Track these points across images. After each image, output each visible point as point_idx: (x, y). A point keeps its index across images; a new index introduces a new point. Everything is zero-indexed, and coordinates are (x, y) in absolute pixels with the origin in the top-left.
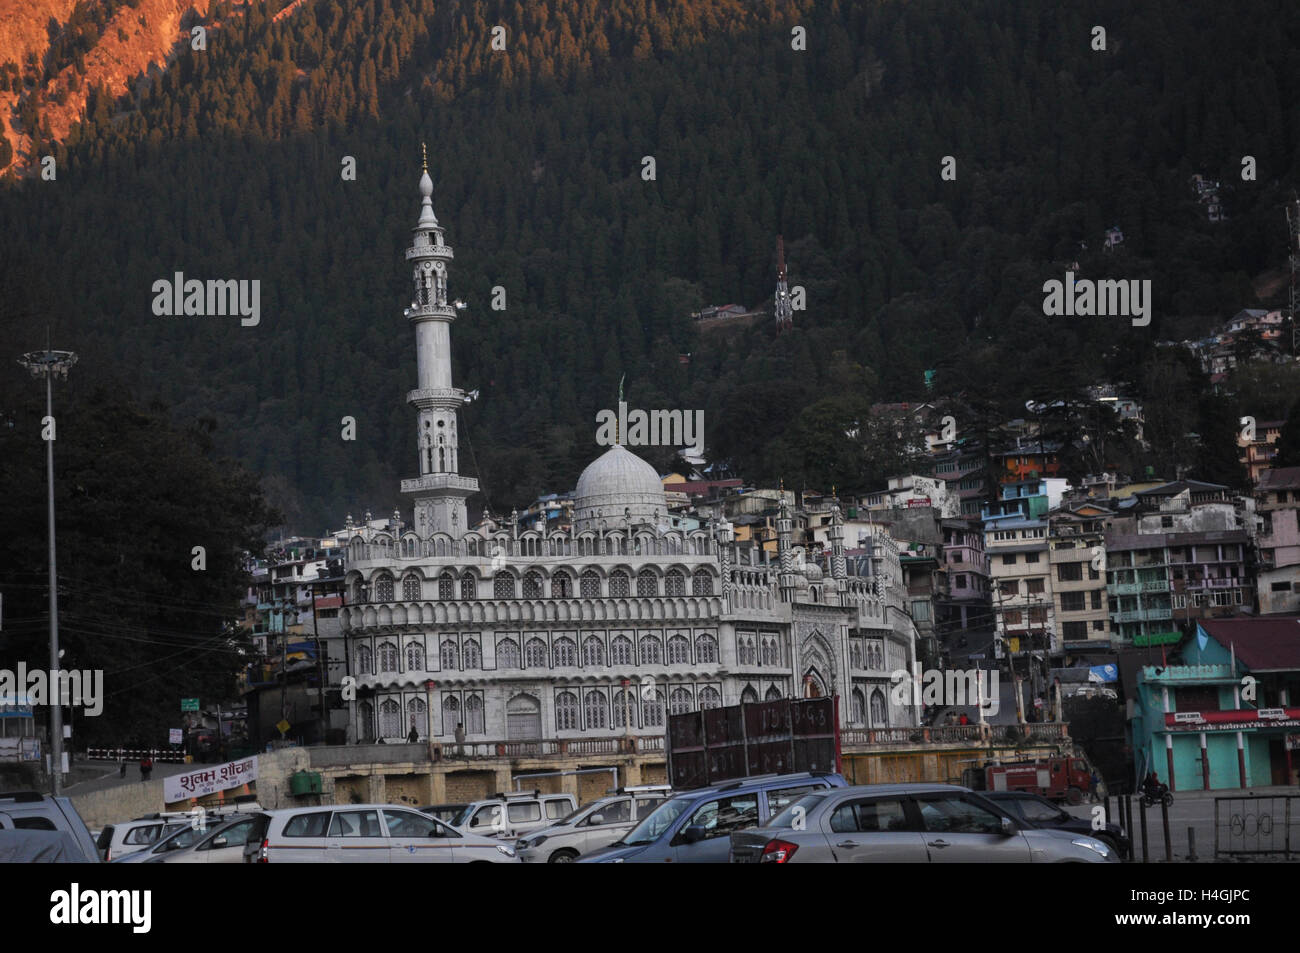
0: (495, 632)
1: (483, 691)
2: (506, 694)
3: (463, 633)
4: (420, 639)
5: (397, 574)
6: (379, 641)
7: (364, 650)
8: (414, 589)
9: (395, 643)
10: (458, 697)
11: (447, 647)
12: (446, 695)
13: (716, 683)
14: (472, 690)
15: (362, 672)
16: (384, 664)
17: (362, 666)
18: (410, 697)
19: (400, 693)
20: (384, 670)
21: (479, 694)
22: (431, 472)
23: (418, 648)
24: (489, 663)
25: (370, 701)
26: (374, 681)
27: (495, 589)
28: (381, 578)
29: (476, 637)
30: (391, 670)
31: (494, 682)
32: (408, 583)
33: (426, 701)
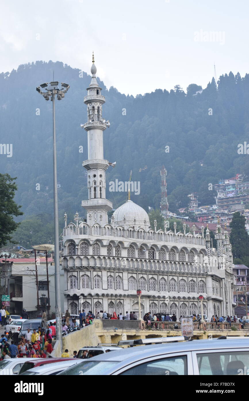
0: (128, 273)
1: (123, 300)
2: (132, 302)
3: (116, 272)
4: (100, 274)
5: (91, 243)
6: (82, 273)
7: (73, 278)
8: (97, 249)
9: (89, 275)
10: (114, 302)
11: (109, 278)
12: (110, 301)
13: (206, 302)
14: (120, 299)
15: (72, 288)
16: (83, 285)
17: (71, 285)
18: (95, 301)
19: (91, 299)
20: (83, 287)
21: (122, 301)
22: (95, 198)
23: (98, 278)
24: (126, 287)
25: (76, 302)
26: (79, 292)
27: (128, 253)
28: (82, 244)
29: (121, 275)
30: (87, 287)
31: (128, 296)
32: (95, 247)
33: (102, 303)
